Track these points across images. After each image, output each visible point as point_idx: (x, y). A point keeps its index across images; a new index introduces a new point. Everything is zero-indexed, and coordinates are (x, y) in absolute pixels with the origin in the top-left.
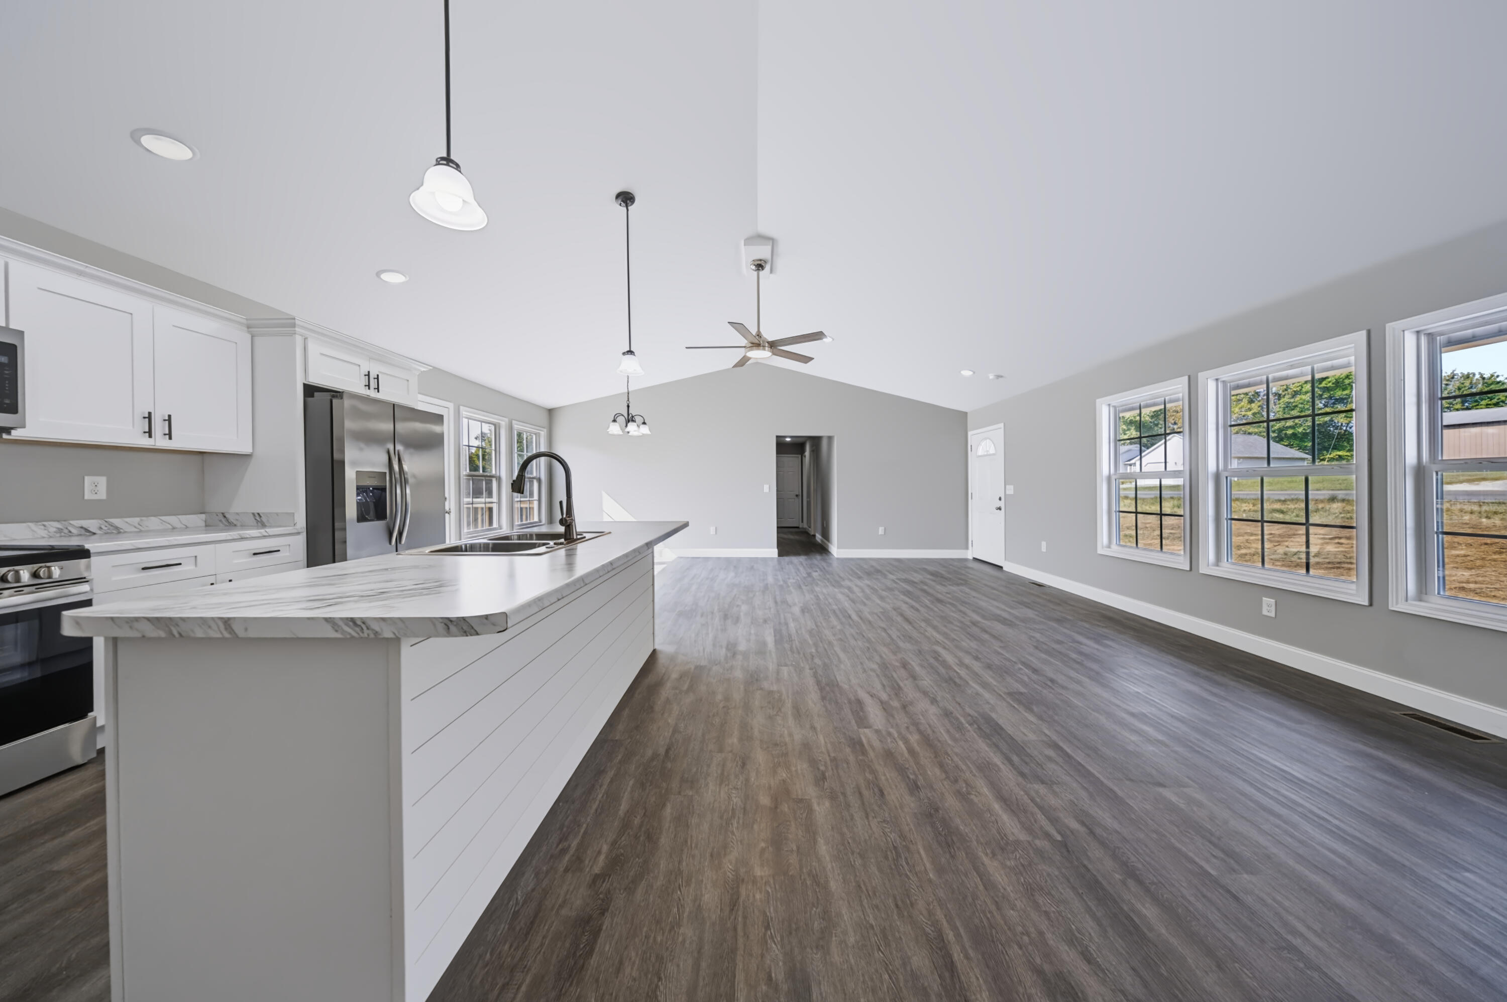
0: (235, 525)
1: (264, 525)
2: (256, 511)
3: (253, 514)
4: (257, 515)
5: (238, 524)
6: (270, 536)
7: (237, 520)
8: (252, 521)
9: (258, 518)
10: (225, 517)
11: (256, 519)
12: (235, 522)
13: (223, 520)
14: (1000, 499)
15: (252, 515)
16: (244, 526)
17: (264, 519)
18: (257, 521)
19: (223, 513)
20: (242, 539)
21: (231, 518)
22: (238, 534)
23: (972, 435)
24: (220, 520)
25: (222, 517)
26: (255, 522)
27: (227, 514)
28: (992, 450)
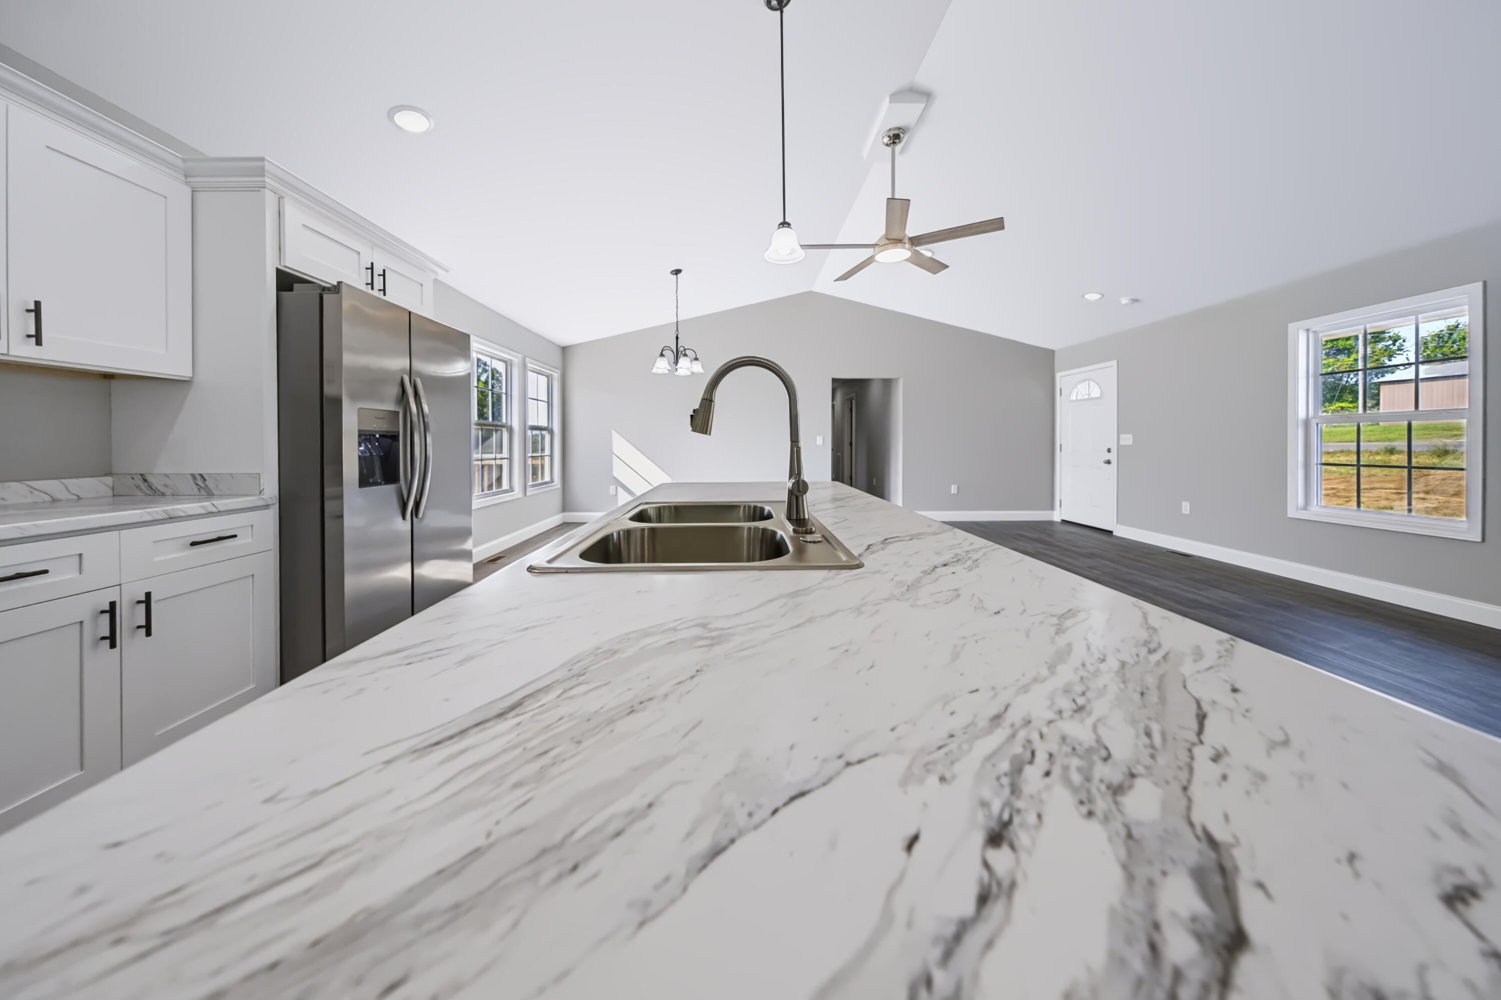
0: (163, 494)
1: (210, 494)
2: (196, 471)
3: (193, 475)
4: (198, 477)
5: (168, 492)
6: (220, 513)
7: (166, 486)
8: (189, 487)
9: (200, 482)
10: (145, 480)
11: (197, 484)
12: (162, 489)
13: (143, 486)
14: (1109, 451)
15: (190, 478)
16: (176, 496)
17: (210, 483)
18: (199, 488)
19: (141, 476)
20: (172, 519)
21: (156, 482)
22: (164, 511)
23: (1061, 377)
24: (138, 487)
25: (139, 482)
26: (196, 490)
27: (150, 479)
28: (1096, 393)
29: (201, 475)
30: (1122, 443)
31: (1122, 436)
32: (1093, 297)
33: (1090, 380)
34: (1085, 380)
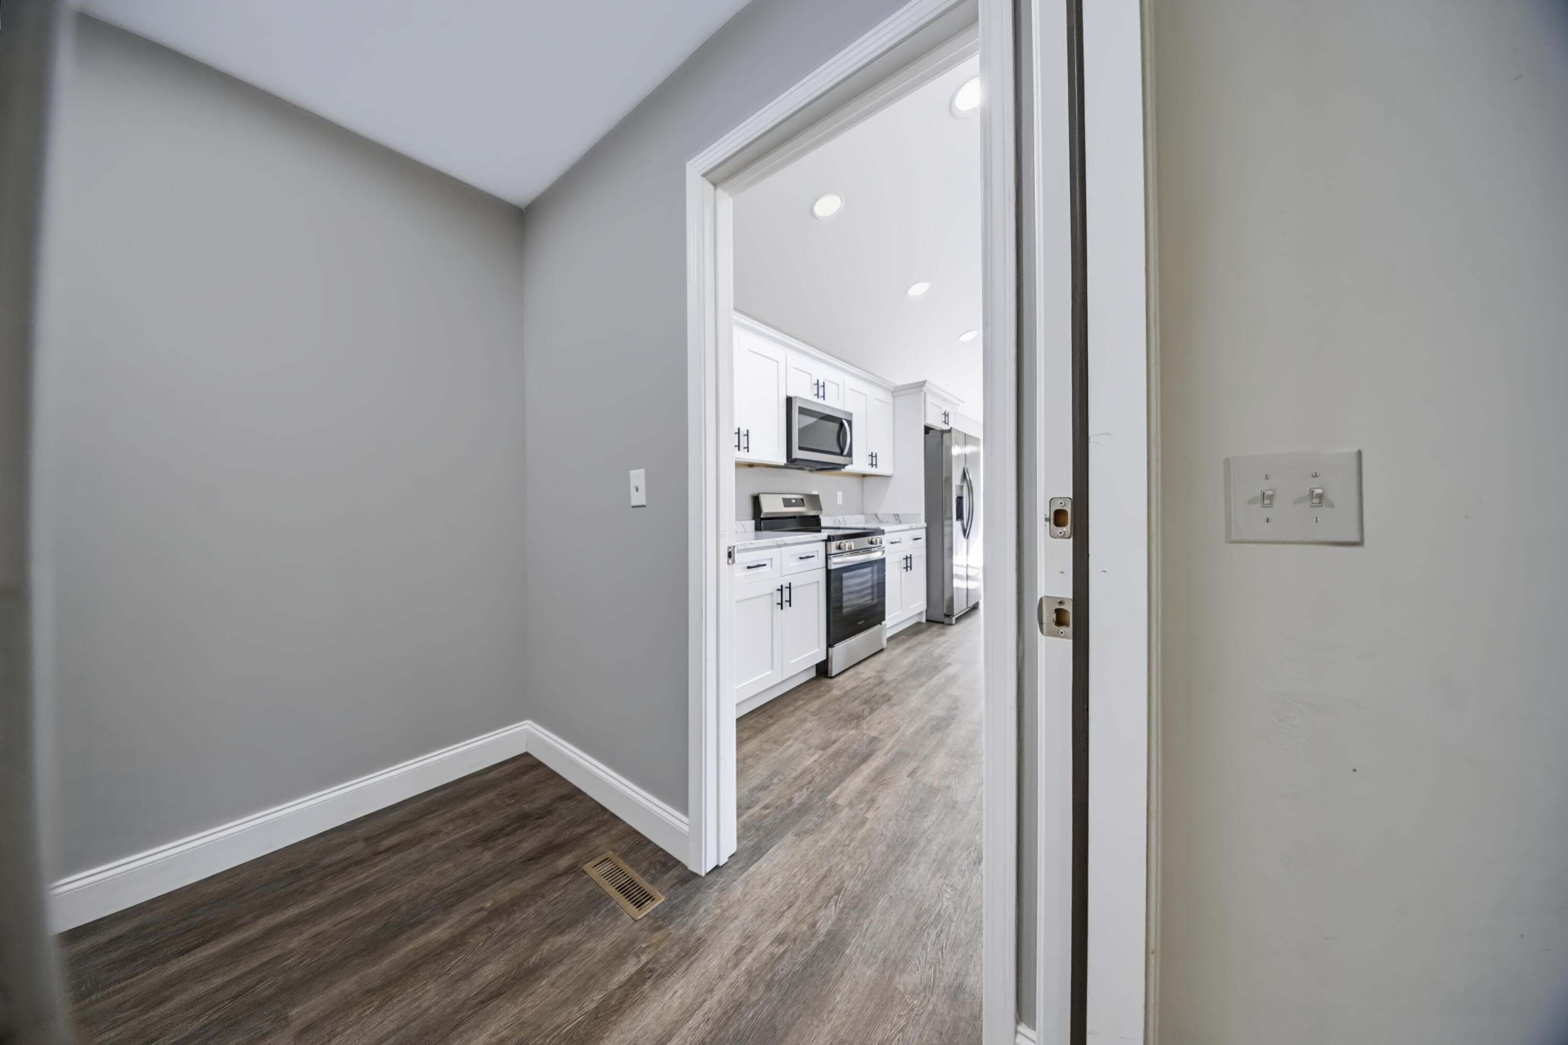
0: (883, 522)
1: (900, 522)
2: (895, 513)
3: (894, 515)
5: (885, 521)
7: (883, 518)
8: (893, 519)
9: (896, 516)
13: (876, 518)
15: (891, 513)
17: (901, 518)
18: (896, 519)
19: (875, 512)
20: (911, 529)
21: (880, 517)
24: (874, 519)
25: (875, 517)
26: (895, 521)
27: (878, 516)
29: (897, 515)
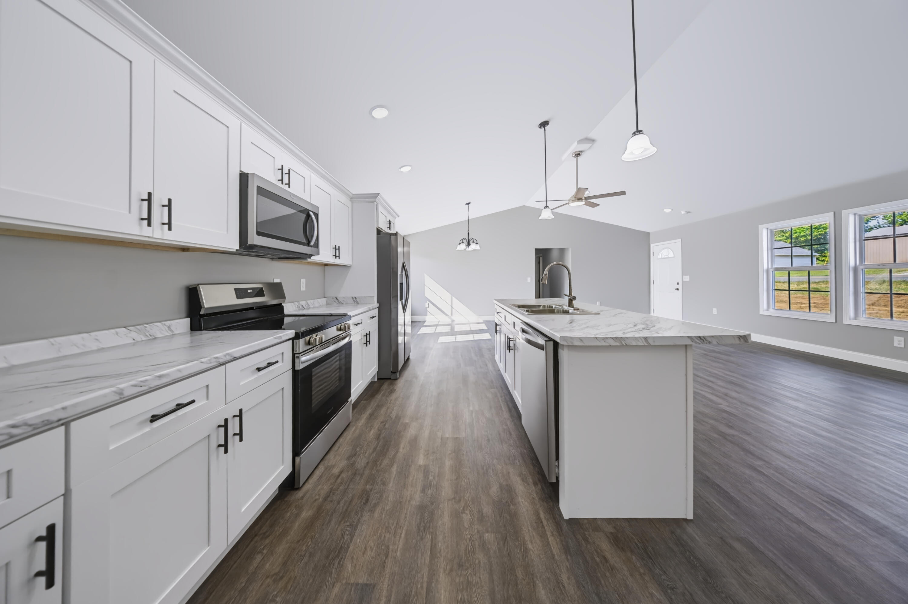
0: (343, 304)
1: (358, 304)
2: (354, 296)
4: (354, 298)
7: (343, 301)
8: (351, 301)
10: (337, 299)
14: (678, 284)
15: (351, 298)
17: (358, 300)
18: (354, 301)
19: (336, 297)
21: (340, 300)
23: (653, 246)
24: (335, 301)
25: (335, 299)
26: (353, 303)
28: (671, 255)
30: (684, 280)
31: (684, 277)
32: (668, 211)
33: (668, 248)
34: (665, 248)
